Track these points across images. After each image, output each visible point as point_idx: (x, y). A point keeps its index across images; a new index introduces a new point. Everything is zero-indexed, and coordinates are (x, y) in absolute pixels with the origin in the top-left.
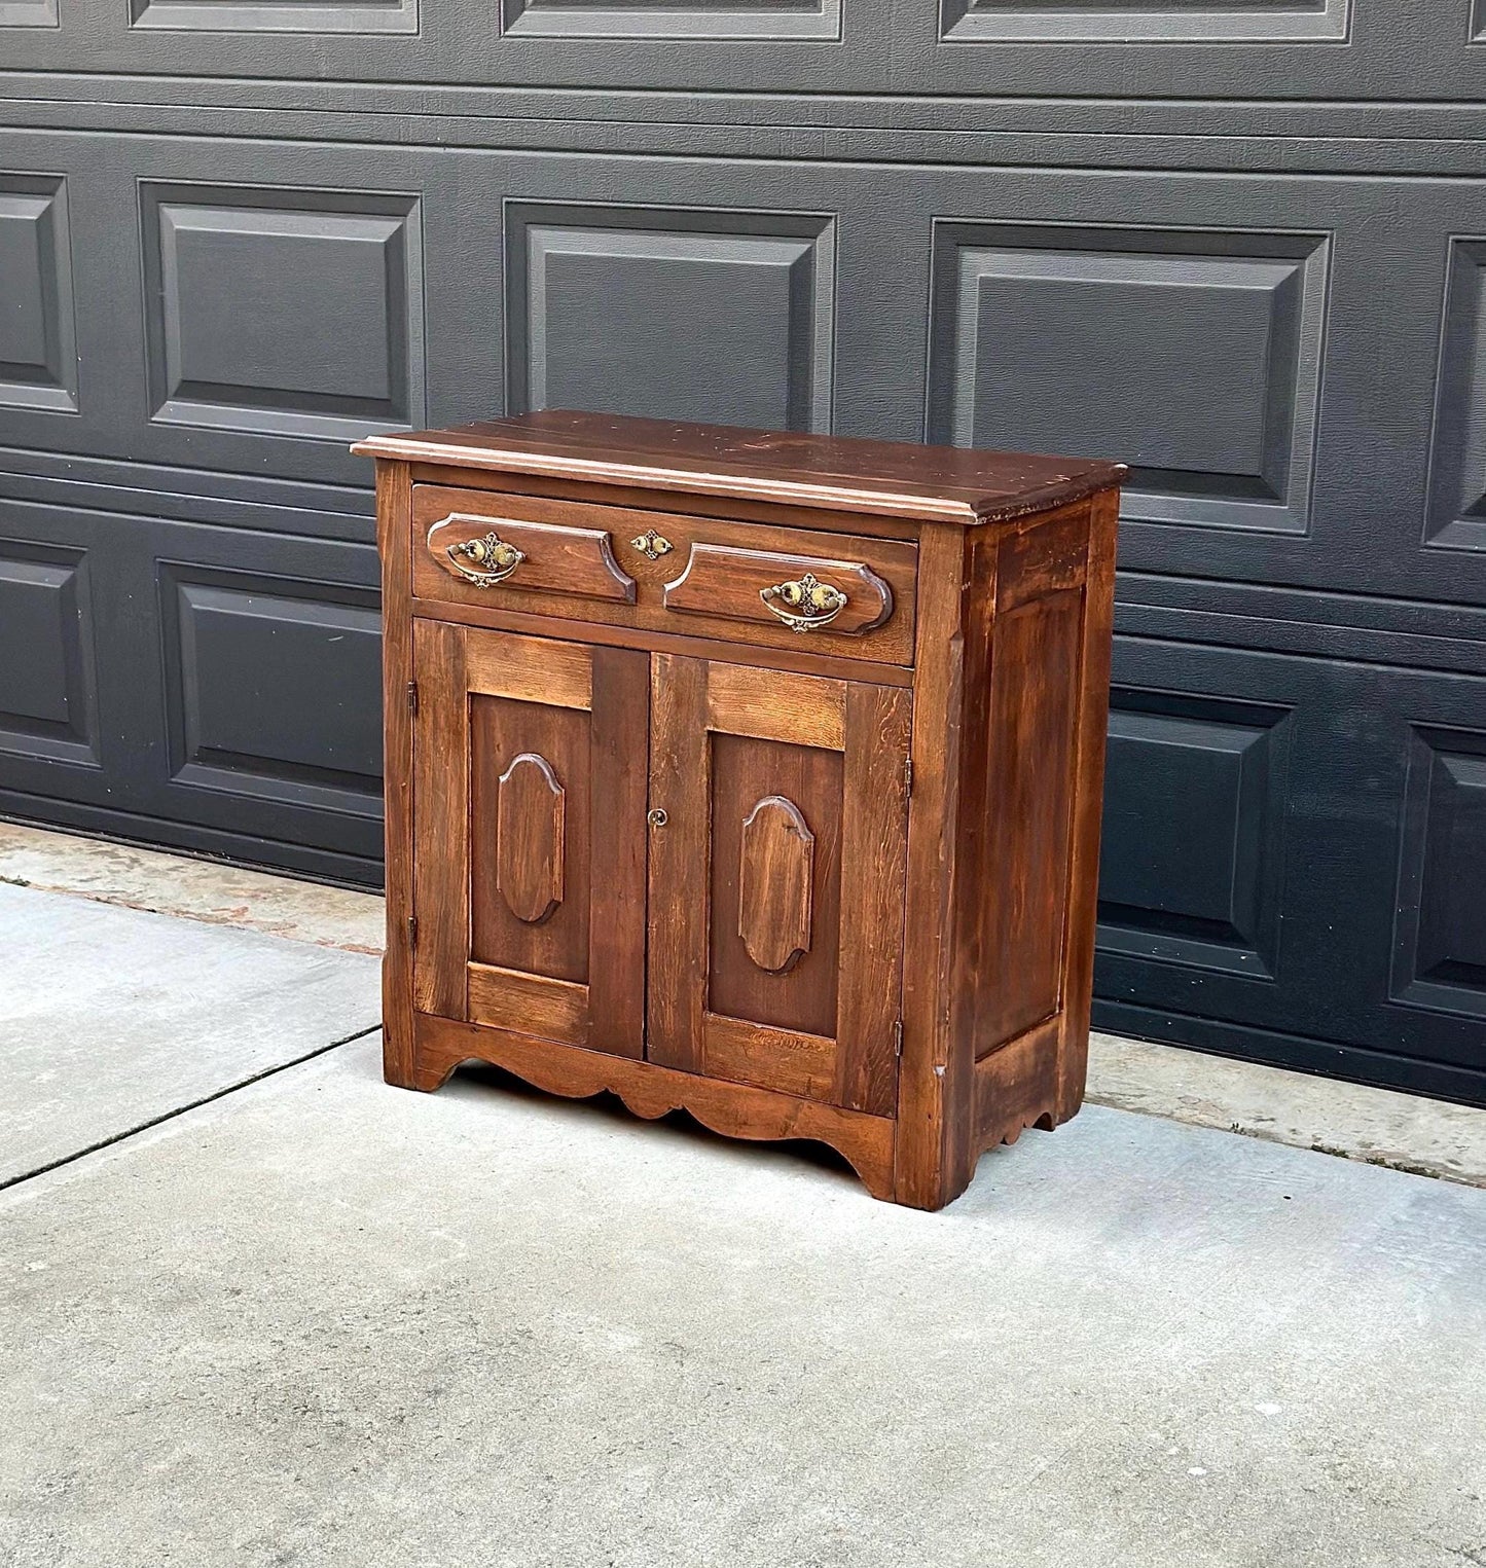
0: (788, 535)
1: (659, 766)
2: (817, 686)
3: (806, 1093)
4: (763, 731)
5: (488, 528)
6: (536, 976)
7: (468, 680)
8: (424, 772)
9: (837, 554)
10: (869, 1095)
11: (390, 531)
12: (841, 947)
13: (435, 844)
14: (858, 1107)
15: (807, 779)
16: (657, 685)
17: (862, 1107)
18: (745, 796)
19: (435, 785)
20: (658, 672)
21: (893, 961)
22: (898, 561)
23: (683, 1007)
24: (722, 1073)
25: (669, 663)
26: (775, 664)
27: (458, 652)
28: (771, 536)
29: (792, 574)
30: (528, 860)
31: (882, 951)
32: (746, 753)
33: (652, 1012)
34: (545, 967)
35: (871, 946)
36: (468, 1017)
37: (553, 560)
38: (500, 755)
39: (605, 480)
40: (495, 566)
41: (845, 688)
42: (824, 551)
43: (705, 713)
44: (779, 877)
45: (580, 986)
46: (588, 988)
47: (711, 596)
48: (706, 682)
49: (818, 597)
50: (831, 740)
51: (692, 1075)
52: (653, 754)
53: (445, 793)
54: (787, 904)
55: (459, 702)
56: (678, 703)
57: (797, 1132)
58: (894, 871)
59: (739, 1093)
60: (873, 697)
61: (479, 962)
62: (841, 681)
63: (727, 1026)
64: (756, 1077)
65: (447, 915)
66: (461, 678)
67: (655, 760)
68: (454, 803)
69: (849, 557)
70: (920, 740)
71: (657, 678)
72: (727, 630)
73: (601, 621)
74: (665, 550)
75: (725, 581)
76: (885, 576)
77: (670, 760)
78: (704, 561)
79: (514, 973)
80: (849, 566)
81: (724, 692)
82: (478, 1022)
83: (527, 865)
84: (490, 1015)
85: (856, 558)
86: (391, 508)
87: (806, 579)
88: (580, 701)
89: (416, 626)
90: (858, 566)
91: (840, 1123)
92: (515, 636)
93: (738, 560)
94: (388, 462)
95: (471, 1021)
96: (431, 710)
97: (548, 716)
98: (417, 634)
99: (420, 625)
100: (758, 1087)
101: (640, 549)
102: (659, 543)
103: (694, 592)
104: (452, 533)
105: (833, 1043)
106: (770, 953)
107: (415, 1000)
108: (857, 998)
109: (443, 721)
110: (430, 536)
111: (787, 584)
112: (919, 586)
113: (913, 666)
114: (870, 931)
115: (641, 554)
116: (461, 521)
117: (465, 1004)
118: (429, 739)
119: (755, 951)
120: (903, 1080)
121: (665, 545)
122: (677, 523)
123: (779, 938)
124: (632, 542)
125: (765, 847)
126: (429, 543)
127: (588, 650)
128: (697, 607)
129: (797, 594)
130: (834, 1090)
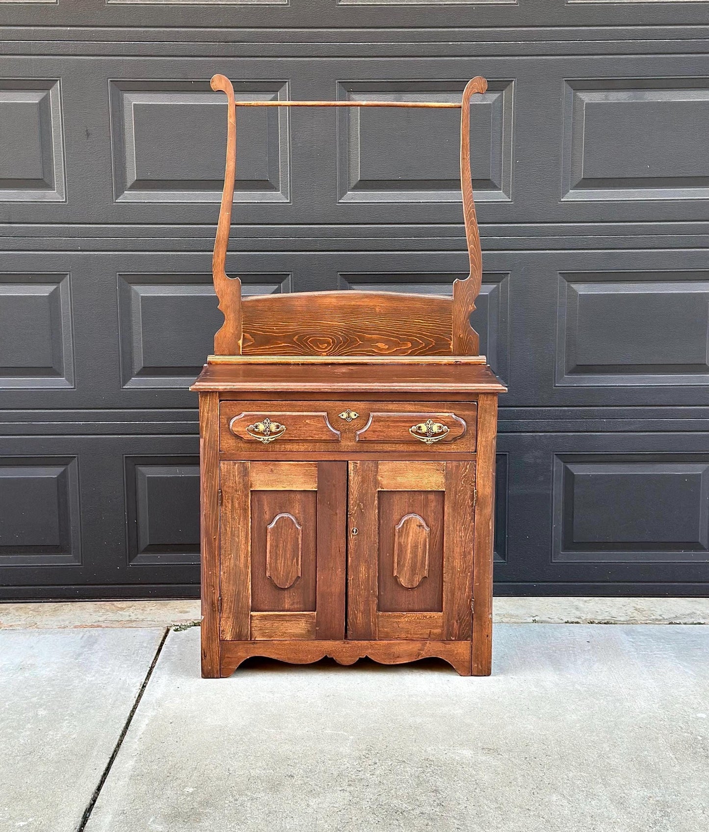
0: (415, 405)
2: (432, 466)
3: (430, 637)
4: (405, 487)
5: (265, 417)
6: (288, 612)
7: (251, 484)
8: (226, 529)
9: (440, 410)
10: (459, 633)
11: (207, 423)
12: (444, 572)
13: (232, 561)
14: (454, 639)
15: (426, 505)
16: (352, 474)
17: (455, 638)
18: (396, 516)
19: (233, 535)
20: (352, 469)
21: (469, 574)
22: (468, 410)
23: (367, 612)
24: (387, 637)
25: (358, 465)
26: (411, 459)
27: (245, 473)
28: (408, 407)
29: (421, 421)
30: (285, 561)
31: (464, 571)
32: (396, 498)
33: (350, 617)
34: (291, 607)
35: (459, 570)
36: (251, 638)
37: (300, 427)
38: (267, 516)
39: (329, 391)
40: (269, 433)
41: (445, 465)
42: (433, 410)
43: (377, 483)
44: (415, 547)
45: (312, 612)
46: (316, 613)
47: (381, 434)
48: (377, 471)
49: (435, 429)
50: (439, 487)
51: (371, 641)
52: (349, 505)
53: (238, 537)
54: (419, 558)
55: (247, 496)
56: (363, 482)
57: (424, 655)
58: (469, 536)
59: (395, 644)
60: (457, 467)
61: (256, 611)
62: (443, 462)
63: (389, 616)
64: (403, 635)
65: (239, 593)
66: (247, 485)
67: (351, 507)
68: (243, 542)
69: (445, 411)
70: (480, 481)
71: (352, 472)
72: (387, 447)
73: (322, 450)
74: (356, 417)
75: (389, 427)
76: (462, 417)
77: (359, 505)
78: (377, 420)
80: (447, 414)
81: (386, 473)
82: (256, 639)
83: (284, 563)
84: (263, 635)
85: (448, 411)
86: (208, 413)
87: (428, 422)
88: (312, 486)
89: (221, 465)
90: (450, 414)
91: (445, 647)
92: (276, 462)
93: (394, 417)
94: (206, 393)
95: (253, 639)
96: (230, 501)
97: (293, 495)
98: (222, 468)
99: (224, 464)
100: (404, 640)
101: (343, 417)
102: (352, 415)
103: (372, 433)
104: (244, 421)
105: (441, 614)
106: (411, 580)
107: (221, 635)
108: (453, 594)
109: (237, 505)
110: (231, 423)
111: (419, 425)
112: (478, 419)
113: (476, 452)
114: (458, 563)
115: (343, 420)
116: (249, 415)
117: (249, 632)
118: (229, 515)
119: (403, 581)
120: (475, 623)
121: (355, 415)
122: (362, 405)
123: (415, 574)
124: (339, 415)
125: (408, 536)
126: (231, 426)
127: (315, 464)
128: (373, 439)
129: (424, 429)
130: (442, 634)
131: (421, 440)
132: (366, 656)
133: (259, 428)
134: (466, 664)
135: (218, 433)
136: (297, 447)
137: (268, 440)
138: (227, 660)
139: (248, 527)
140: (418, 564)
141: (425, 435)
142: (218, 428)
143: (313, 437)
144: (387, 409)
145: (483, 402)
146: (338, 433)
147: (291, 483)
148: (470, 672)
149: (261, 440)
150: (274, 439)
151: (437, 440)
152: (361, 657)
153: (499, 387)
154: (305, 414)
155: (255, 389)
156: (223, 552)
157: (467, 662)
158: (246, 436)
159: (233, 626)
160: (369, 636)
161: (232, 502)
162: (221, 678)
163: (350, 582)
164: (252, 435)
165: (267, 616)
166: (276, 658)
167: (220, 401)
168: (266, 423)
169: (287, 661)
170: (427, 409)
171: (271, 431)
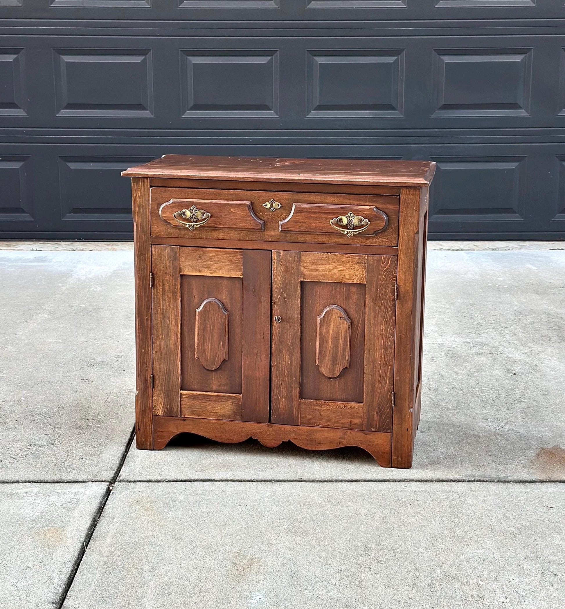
0: (338, 197)
1: (277, 298)
2: (355, 258)
3: (351, 426)
5: (192, 204)
6: (215, 393)
7: (180, 269)
8: (158, 311)
9: (363, 203)
10: (379, 424)
11: (139, 209)
12: (365, 364)
13: (163, 341)
14: (374, 430)
15: (348, 297)
16: (276, 264)
17: (376, 430)
18: (318, 307)
19: (164, 316)
20: (276, 258)
21: (390, 367)
22: (389, 203)
23: (289, 399)
24: (309, 423)
25: (281, 254)
27: (174, 258)
28: (330, 198)
29: (342, 213)
30: (212, 344)
31: (384, 364)
32: (318, 289)
33: (274, 403)
34: (218, 388)
35: (380, 363)
36: (181, 414)
37: (225, 215)
38: (196, 300)
39: (253, 180)
40: (195, 220)
41: (366, 258)
42: (356, 202)
43: (299, 273)
44: (336, 338)
45: (238, 395)
46: (241, 395)
47: (304, 225)
48: (300, 261)
49: (356, 221)
50: (360, 280)
51: (293, 426)
52: (273, 293)
53: (169, 318)
54: (340, 349)
55: (176, 279)
56: (286, 271)
57: (345, 443)
58: (390, 330)
59: (317, 431)
60: (379, 261)
61: (185, 390)
62: (364, 255)
63: (311, 404)
64: (325, 423)
65: (170, 371)
66: (177, 268)
67: (274, 295)
68: (173, 324)
69: (367, 204)
70: (401, 276)
71: (276, 261)
72: (309, 238)
73: (247, 239)
74: (279, 207)
75: (310, 218)
76: (384, 210)
77: (282, 294)
78: (299, 211)
79: (205, 393)
80: (368, 207)
81: (308, 264)
82: (186, 416)
84: (192, 412)
85: (370, 204)
86: (140, 198)
87: (349, 214)
88: (237, 274)
89: (153, 249)
90: (372, 207)
91: (366, 437)
92: (204, 249)
94: (138, 178)
95: (183, 416)
96: (161, 284)
97: (220, 281)
98: (153, 252)
99: (155, 248)
100: (326, 427)
101: (267, 208)
102: (276, 205)
103: (295, 224)
104: (173, 207)
105: (362, 405)
106: (332, 371)
107: (153, 410)
108: (373, 385)
109: (167, 288)
110: (161, 209)
111: (340, 217)
112: (400, 214)
113: (397, 246)
114: (378, 356)
115: (267, 210)
116: (177, 202)
117: (179, 409)
118: (160, 296)
119: (324, 370)
120: (395, 416)
121: (279, 205)
123: (336, 364)
124: (263, 205)
125: (329, 327)
126: (160, 212)
127: (241, 252)
128: (296, 230)
129: (345, 221)
130: (362, 424)
131: (342, 232)
132: (289, 440)
133: (186, 215)
134: (386, 456)
135: (149, 218)
136: (223, 234)
137: (193, 227)
138: (159, 433)
139: (177, 309)
140: (339, 356)
141: (345, 227)
143: (237, 225)
144: (310, 201)
146: (262, 222)
147: (218, 269)
148: (389, 463)
149: (187, 226)
150: (199, 226)
151: (357, 233)
152: (284, 441)
153: (422, 181)
154: (230, 202)
155: (182, 176)
156: (154, 331)
157: (387, 453)
158: (173, 222)
159: (164, 402)
160: (291, 421)
161: (163, 285)
162: (154, 450)
163: (274, 368)
164: (178, 221)
165: (196, 395)
166: (204, 436)
167: (151, 187)
168: (193, 210)
169: (214, 439)
170: (348, 201)
171: (197, 218)
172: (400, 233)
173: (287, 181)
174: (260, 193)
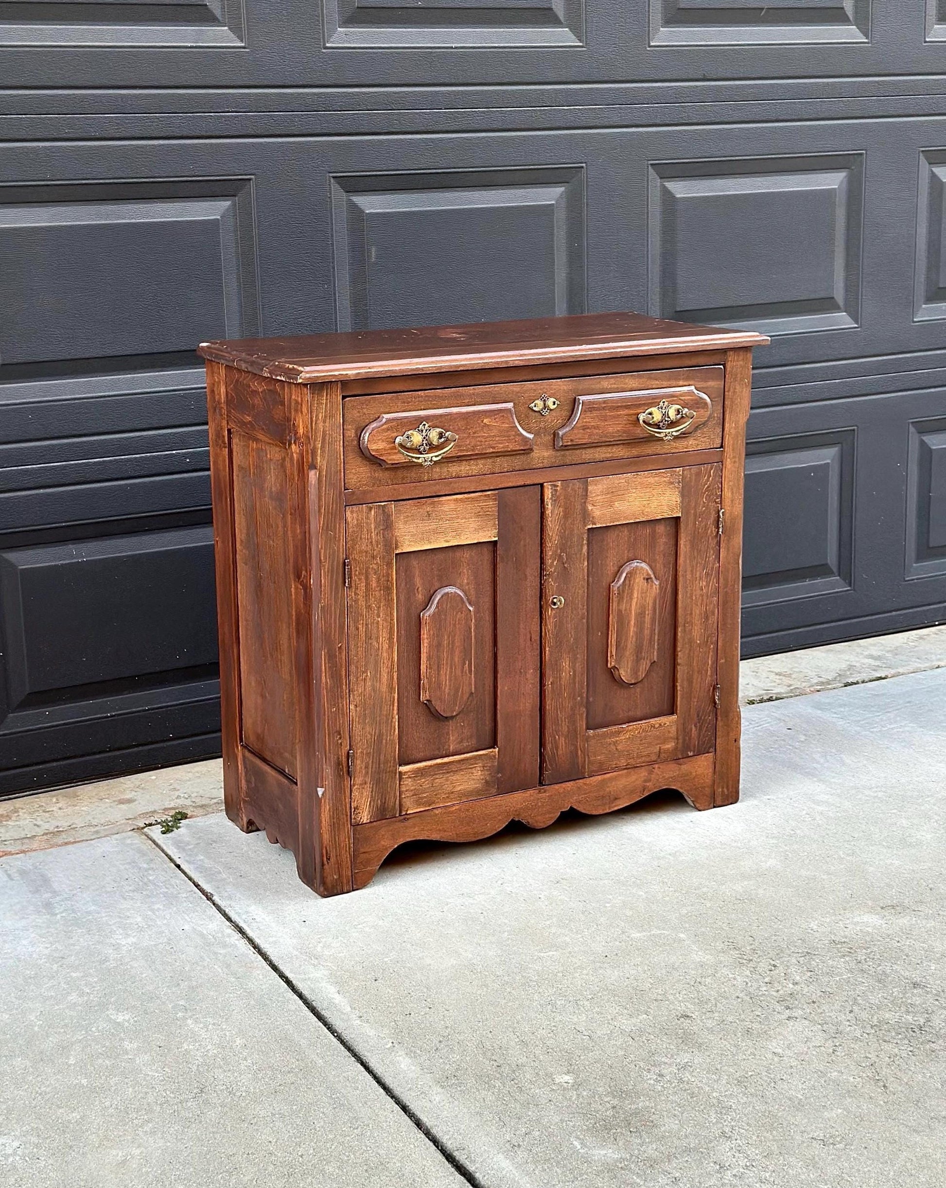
0: (640, 377)
1: (552, 565)
2: (665, 476)
3: (660, 758)
4: (626, 518)
5: (420, 420)
6: (455, 757)
7: (396, 545)
8: (358, 629)
9: (674, 383)
10: (698, 743)
11: (323, 443)
12: (678, 649)
13: (369, 683)
14: (691, 754)
15: (652, 544)
16: (550, 506)
17: (694, 752)
18: (612, 567)
19: (369, 637)
20: (550, 496)
21: (712, 647)
22: (713, 379)
23: (573, 734)
24: (602, 770)
25: (558, 488)
26: (634, 468)
27: (387, 524)
28: (630, 380)
29: (651, 403)
30: (451, 668)
31: (705, 643)
32: (612, 536)
33: (547, 747)
34: (459, 747)
35: (699, 642)
36: (400, 812)
37: (474, 433)
38: (420, 597)
39: (522, 364)
40: (430, 448)
41: (681, 473)
42: (665, 383)
43: (586, 515)
44: (641, 615)
45: (491, 750)
46: (497, 749)
47: (595, 431)
48: (587, 495)
49: (672, 414)
50: (672, 511)
51: (577, 781)
52: (545, 559)
53: (378, 638)
54: (647, 632)
55: (389, 564)
56: (566, 516)
57: (653, 787)
58: (712, 586)
59: (611, 779)
60: (698, 474)
61: (407, 764)
62: (678, 469)
63: (604, 736)
64: (623, 762)
65: (380, 735)
66: (390, 544)
67: (547, 562)
68: (386, 646)
69: (681, 383)
70: (727, 494)
71: (550, 502)
72: (601, 453)
73: (505, 470)
74: (556, 405)
75: (606, 418)
76: (705, 390)
77: (560, 556)
78: (590, 407)
79: (439, 761)
80: (686, 389)
81: (599, 498)
82: (409, 812)
83: (451, 672)
84: (418, 803)
85: (685, 383)
86: (324, 422)
87: (661, 404)
88: (489, 535)
89: (348, 514)
90: (689, 388)
91: (680, 769)
92: (436, 499)
93: (612, 401)
94: (320, 386)
95: (404, 813)
96: (364, 578)
97: (459, 554)
98: (349, 519)
99: (352, 512)
100: (624, 769)
101: (537, 409)
102: (550, 403)
103: (581, 431)
104: (386, 430)
105: (675, 717)
106: (635, 671)
107: (353, 817)
108: (690, 681)
109: (374, 584)
110: (366, 437)
111: (649, 410)
112: (726, 393)
113: (722, 447)
114: (697, 632)
115: (538, 414)
116: (394, 420)
117: (397, 802)
118: (362, 603)
119: (625, 674)
120: (720, 723)
121: (554, 403)
122: (562, 385)
123: (641, 659)
124: (531, 406)
125: (631, 599)
126: (365, 442)
127: (495, 495)
128: (584, 441)
129: (657, 416)
130: (676, 748)
131: (656, 435)
134: (708, 791)
135: (342, 457)
136: (468, 468)
137: (431, 461)
138: (363, 857)
139: (392, 620)
140: (646, 643)
141: (660, 425)
142: (342, 449)
143: (494, 448)
144: (600, 389)
145: (734, 363)
146: (531, 436)
147: (458, 534)
149: (420, 461)
150: (440, 458)
152: (563, 810)
153: (758, 336)
154: (481, 408)
155: (406, 372)
156: (353, 668)
157: (708, 787)
158: (390, 458)
159: (372, 795)
160: (575, 773)
161: (367, 578)
162: (353, 890)
163: (548, 687)
164: (401, 453)
165: (424, 768)
167: (344, 398)
168: (422, 431)
171: (432, 445)
172: (727, 425)
173: (574, 360)
174: (525, 385)
